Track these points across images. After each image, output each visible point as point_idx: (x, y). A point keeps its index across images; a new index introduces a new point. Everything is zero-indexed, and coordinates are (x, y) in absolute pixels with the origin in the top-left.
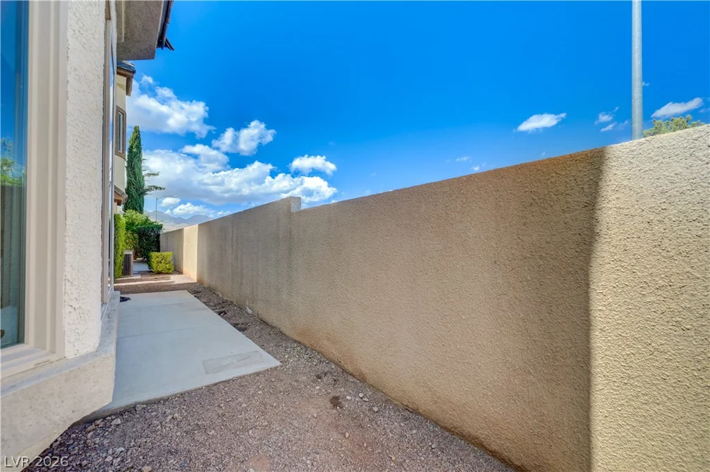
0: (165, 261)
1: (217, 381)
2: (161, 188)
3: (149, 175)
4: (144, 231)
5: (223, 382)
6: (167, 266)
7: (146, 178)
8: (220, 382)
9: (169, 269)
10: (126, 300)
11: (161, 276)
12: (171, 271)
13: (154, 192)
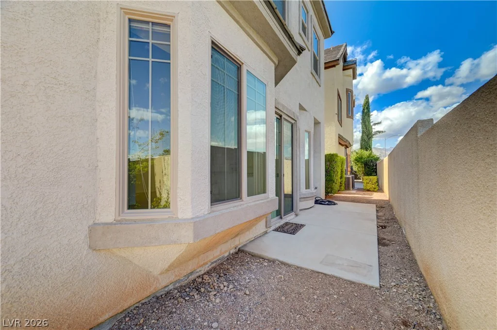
0: (372, 182)
1: (320, 271)
2: (382, 132)
3: (375, 124)
4: (366, 162)
5: (324, 274)
6: (373, 186)
7: (373, 127)
8: (322, 273)
9: (375, 188)
10: (335, 204)
11: (369, 193)
12: (376, 190)
13: (379, 135)
